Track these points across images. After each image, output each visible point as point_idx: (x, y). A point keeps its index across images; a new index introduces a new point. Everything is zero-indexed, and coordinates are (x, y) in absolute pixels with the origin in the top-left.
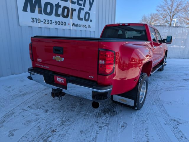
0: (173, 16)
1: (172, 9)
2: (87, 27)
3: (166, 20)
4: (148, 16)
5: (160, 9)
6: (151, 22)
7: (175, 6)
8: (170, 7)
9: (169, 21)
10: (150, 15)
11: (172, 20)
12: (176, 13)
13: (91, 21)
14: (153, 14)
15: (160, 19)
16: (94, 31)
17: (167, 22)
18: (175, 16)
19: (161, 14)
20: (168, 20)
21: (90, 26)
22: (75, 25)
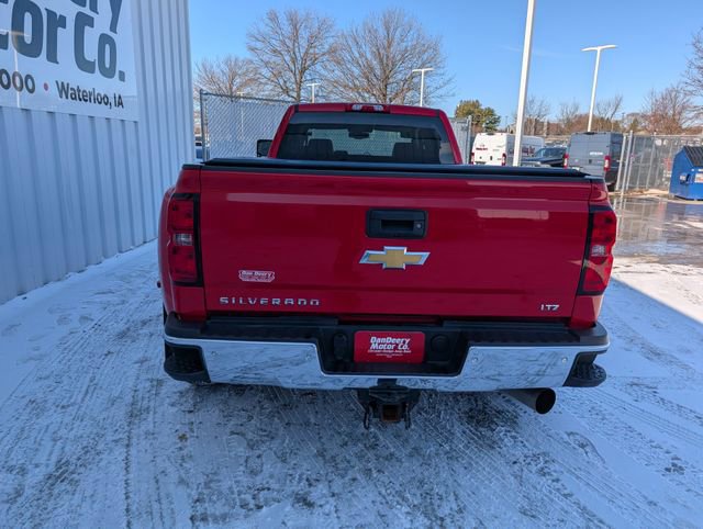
0: (302, 72)
1: (297, 50)
2: (113, 104)
3: (282, 82)
4: (219, 66)
5: (259, 45)
6: (231, 88)
7: (303, 43)
8: (290, 44)
9: (293, 90)
10: (226, 63)
11: (299, 85)
12: (308, 63)
13: (122, 76)
14: (233, 59)
15: (264, 81)
16: (135, 122)
17: (286, 91)
18: (307, 76)
19: (267, 64)
20: (288, 84)
21: (120, 97)
22: (70, 92)
